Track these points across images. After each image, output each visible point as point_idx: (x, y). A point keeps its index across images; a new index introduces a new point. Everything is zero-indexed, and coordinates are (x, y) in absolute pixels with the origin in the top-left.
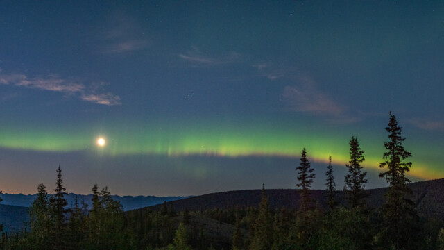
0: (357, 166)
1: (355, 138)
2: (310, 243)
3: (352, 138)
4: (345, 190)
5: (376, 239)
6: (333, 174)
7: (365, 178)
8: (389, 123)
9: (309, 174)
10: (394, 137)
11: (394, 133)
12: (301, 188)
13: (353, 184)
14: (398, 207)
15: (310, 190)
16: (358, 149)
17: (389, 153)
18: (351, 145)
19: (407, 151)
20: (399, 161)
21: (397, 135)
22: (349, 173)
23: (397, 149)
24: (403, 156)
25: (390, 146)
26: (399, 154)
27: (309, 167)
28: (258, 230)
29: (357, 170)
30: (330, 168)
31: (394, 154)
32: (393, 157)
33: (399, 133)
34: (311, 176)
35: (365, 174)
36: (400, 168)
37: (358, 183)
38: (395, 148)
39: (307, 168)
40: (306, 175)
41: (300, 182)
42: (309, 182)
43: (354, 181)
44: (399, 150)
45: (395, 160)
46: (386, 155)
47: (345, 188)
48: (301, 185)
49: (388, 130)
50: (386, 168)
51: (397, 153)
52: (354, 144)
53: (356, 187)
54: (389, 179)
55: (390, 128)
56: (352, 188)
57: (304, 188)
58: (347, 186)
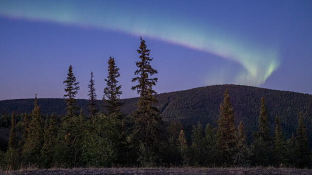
1: (112, 58)
2: (75, 143)
3: (110, 57)
4: (104, 100)
5: (129, 139)
6: (94, 87)
7: (120, 90)
8: (140, 46)
9: (74, 87)
10: (143, 58)
11: (144, 55)
12: (68, 97)
13: (110, 95)
14: (146, 113)
15: (75, 100)
16: (115, 67)
17: (140, 71)
18: (109, 63)
19: (154, 69)
20: (148, 77)
21: (146, 56)
22: (107, 86)
23: (146, 68)
24: (151, 73)
25: (141, 65)
26: (148, 71)
27: (75, 81)
28: (31, 133)
29: (114, 84)
30: (92, 82)
31: (144, 72)
33: (148, 55)
34: (76, 89)
36: (149, 82)
37: (115, 94)
39: (72, 82)
40: (72, 87)
41: (67, 93)
42: (74, 93)
43: (112, 93)
44: (148, 68)
45: (145, 76)
46: (137, 72)
47: (104, 98)
48: (68, 95)
49: (139, 51)
50: (137, 83)
51: (146, 71)
52: (112, 63)
53: (113, 97)
54: (139, 91)
55: (141, 50)
56: (109, 98)
57: (70, 98)
58: (105, 96)
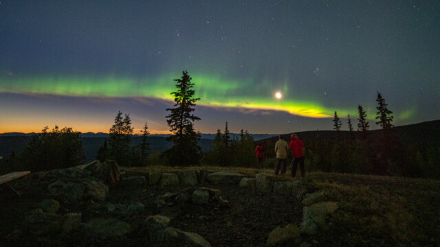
0: (363, 119)
3: (359, 105)
4: (358, 131)
5: (379, 156)
6: (351, 123)
8: (377, 97)
10: (381, 104)
11: (381, 102)
15: (340, 131)
16: (362, 111)
17: (380, 112)
19: (390, 111)
20: (386, 116)
22: (359, 123)
23: (384, 110)
24: (388, 113)
25: (380, 108)
30: (349, 121)
32: (382, 114)
33: (384, 102)
34: (340, 124)
35: (368, 123)
36: (387, 119)
37: (365, 127)
39: (338, 121)
42: (339, 127)
43: (363, 126)
45: (384, 115)
46: (378, 113)
48: (336, 128)
49: (378, 101)
50: (379, 120)
51: (384, 112)
52: (360, 108)
53: (364, 130)
54: (381, 125)
56: (362, 130)
58: (359, 129)
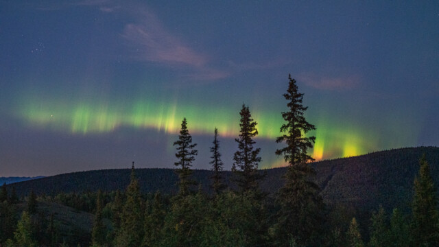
0: (249, 141)
1: (246, 106)
2: (190, 236)
3: (243, 106)
4: (234, 172)
5: (272, 231)
6: (219, 150)
7: (258, 156)
8: (288, 88)
9: (190, 150)
10: (294, 106)
11: (294, 101)
12: (180, 167)
13: (243, 163)
14: (298, 191)
15: (191, 170)
16: (250, 120)
17: (288, 126)
18: (241, 114)
19: (310, 123)
20: (300, 135)
21: (298, 103)
22: (239, 150)
23: (298, 121)
24: (305, 129)
25: (289, 116)
26: (300, 126)
27: (191, 141)
28: (125, 221)
29: (249, 146)
30: (216, 142)
31: (294, 126)
32: (292, 131)
33: (300, 101)
34: (192, 153)
35: (258, 151)
36: (302, 143)
37: (250, 162)
38: (296, 120)
39: (187, 143)
40: (186, 151)
41: (179, 160)
42: (189, 160)
43: (245, 159)
44: (301, 122)
45: (296, 133)
46: (284, 127)
47: (234, 167)
48: (180, 163)
49: (287, 97)
51: (297, 126)
52: (245, 114)
53: (247, 167)
54: (287, 157)
55: (290, 94)
56: (242, 168)
57: (184, 168)
58: (236, 165)
